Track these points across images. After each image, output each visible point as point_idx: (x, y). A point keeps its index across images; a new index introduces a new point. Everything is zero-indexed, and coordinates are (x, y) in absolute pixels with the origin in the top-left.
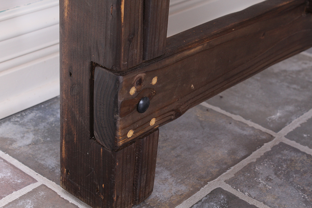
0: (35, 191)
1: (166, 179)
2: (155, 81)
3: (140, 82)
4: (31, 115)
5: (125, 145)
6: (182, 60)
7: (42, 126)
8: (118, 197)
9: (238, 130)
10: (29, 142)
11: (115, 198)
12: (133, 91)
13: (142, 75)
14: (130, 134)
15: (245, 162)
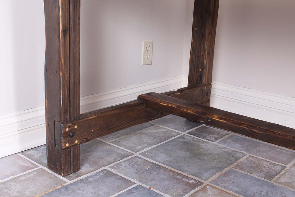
1: (87, 167)
2: (76, 127)
3: (70, 127)
5: (65, 149)
6: (87, 120)
8: (64, 168)
9: (121, 152)
10: (39, 156)
11: (63, 168)
12: (67, 130)
13: (71, 124)
14: (67, 145)
15: (119, 162)
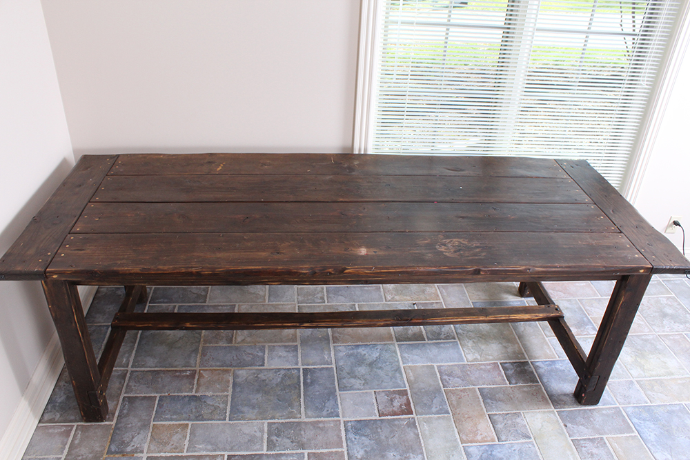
0: (77, 428)
4: (49, 407)
7: (57, 408)
10: (59, 416)
15: (125, 384)
